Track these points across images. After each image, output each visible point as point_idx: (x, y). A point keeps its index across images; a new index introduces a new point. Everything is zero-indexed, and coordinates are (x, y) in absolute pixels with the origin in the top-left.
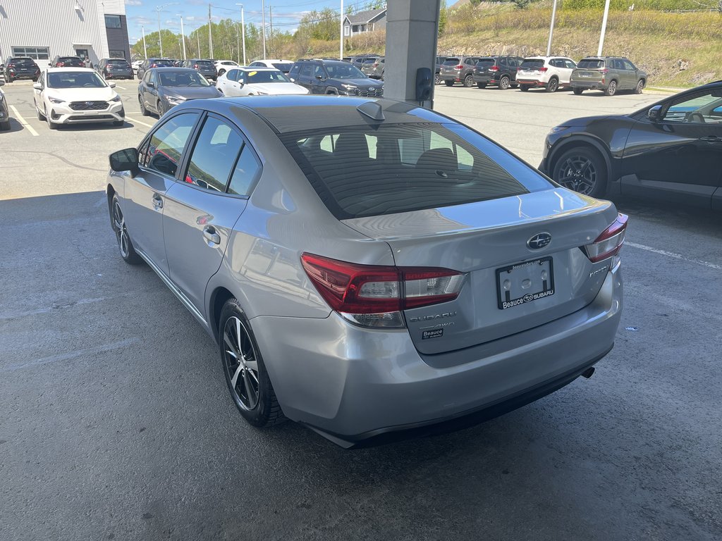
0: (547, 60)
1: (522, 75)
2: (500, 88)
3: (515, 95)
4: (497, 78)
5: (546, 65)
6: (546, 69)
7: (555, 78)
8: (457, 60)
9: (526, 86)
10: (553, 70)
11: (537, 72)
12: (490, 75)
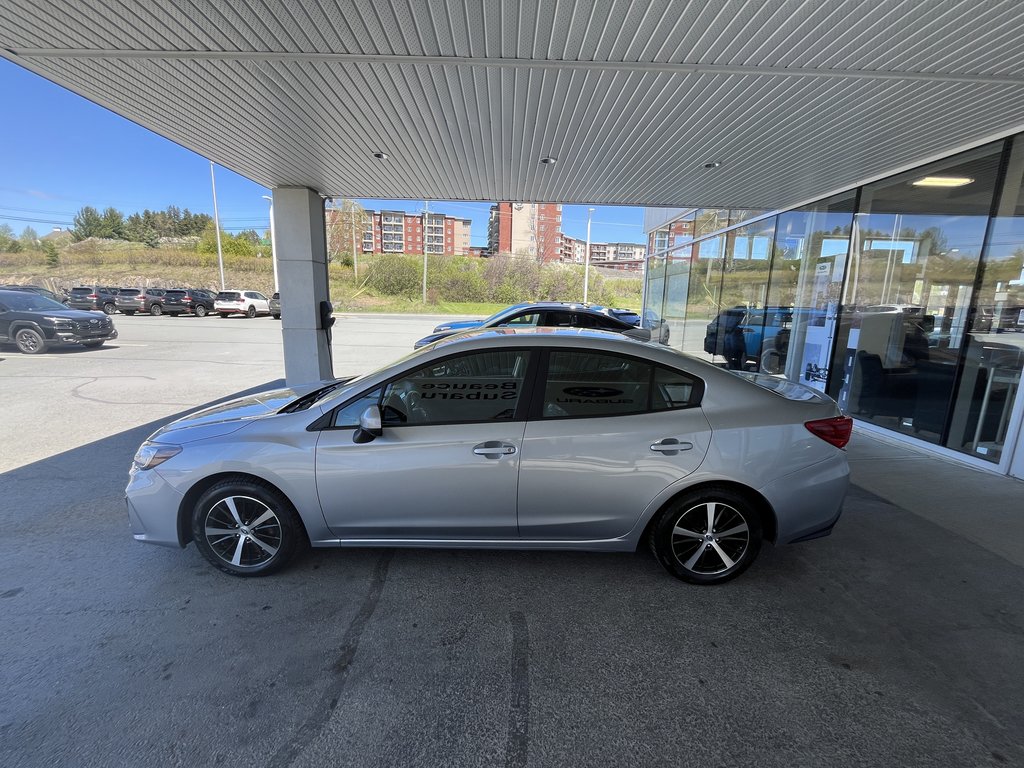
0: (242, 293)
1: (219, 305)
2: (197, 316)
3: (214, 321)
4: (192, 307)
5: (243, 297)
6: (243, 300)
7: (252, 307)
8: (138, 292)
9: (224, 314)
10: (249, 301)
11: (235, 302)
12: (185, 305)
